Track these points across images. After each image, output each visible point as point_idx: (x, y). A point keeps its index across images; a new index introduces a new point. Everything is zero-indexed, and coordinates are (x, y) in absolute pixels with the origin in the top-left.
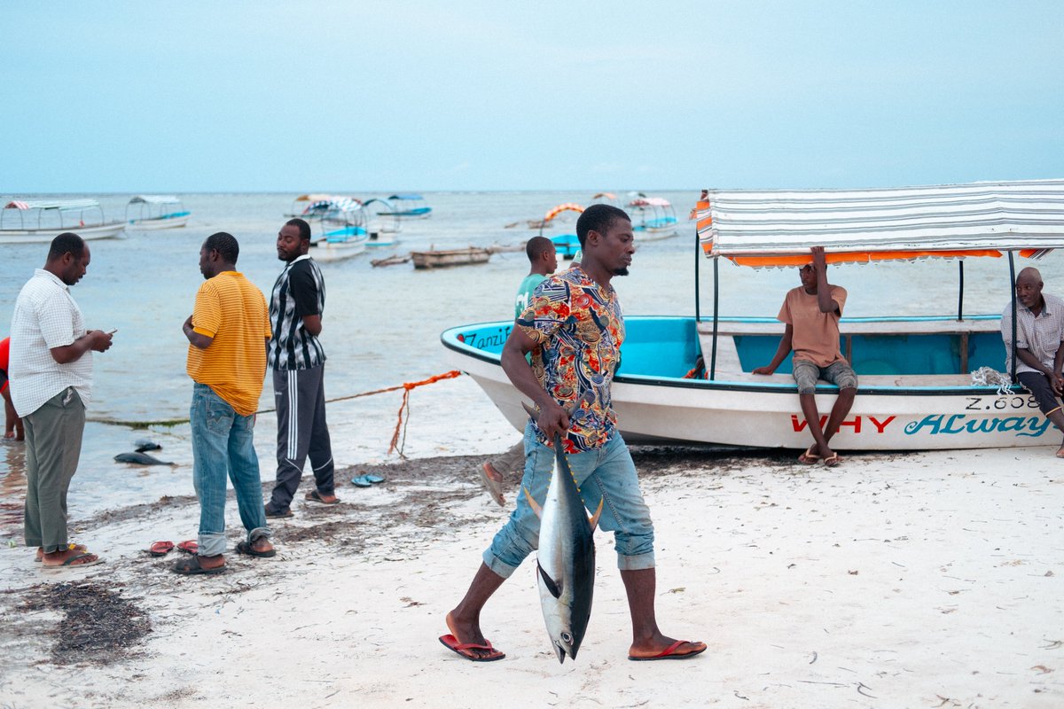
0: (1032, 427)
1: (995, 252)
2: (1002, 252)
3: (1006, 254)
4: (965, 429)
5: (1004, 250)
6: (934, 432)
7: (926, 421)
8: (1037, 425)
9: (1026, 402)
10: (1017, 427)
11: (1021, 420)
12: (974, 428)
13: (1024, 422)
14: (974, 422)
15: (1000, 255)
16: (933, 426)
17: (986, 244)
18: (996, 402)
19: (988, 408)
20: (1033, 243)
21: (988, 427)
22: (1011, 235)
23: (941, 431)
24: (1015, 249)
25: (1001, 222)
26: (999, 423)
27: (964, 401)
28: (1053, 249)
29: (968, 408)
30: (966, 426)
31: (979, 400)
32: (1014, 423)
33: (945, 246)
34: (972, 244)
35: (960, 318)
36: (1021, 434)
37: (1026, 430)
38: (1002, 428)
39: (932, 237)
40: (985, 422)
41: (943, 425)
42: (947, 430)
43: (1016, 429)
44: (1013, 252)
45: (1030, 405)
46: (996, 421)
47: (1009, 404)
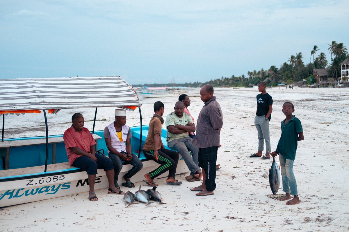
0: (53, 190)
1: (38, 111)
2: (40, 111)
3: (42, 111)
4: (24, 194)
5: (42, 110)
6: (10, 198)
7: (7, 193)
8: (55, 189)
9: (52, 179)
10: (46, 191)
11: (48, 187)
12: (28, 193)
13: (50, 188)
14: (28, 190)
15: (40, 112)
16: (10, 195)
17: (34, 107)
18: (40, 181)
19: (36, 184)
20: (54, 106)
21: (34, 192)
22: (44, 103)
23: (14, 197)
24: (47, 109)
25: (38, 97)
26: (39, 190)
27: (26, 181)
28: (61, 109)
29: (27, 185)
30: (25, 193)
31: (32, 180)
32: (45, 189)
33: (15, 108)
34: (28, 107)
35: (3, 141)
36: (47, 194)
37: (50, 191)
38: (40, 192)
39: (9, 104)
40: (33, 190)
41: (14, 194)
42: (16, 196)
43: (46, 192)
44: (46, 111)
45: (54, 180)
46: (38, 189)
47: (45, 181)
